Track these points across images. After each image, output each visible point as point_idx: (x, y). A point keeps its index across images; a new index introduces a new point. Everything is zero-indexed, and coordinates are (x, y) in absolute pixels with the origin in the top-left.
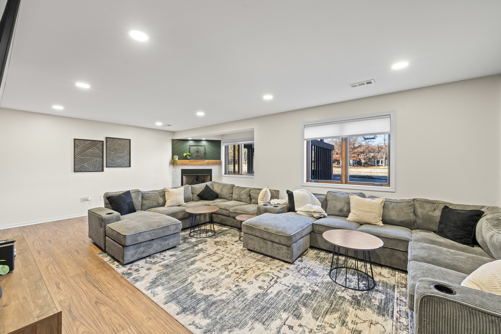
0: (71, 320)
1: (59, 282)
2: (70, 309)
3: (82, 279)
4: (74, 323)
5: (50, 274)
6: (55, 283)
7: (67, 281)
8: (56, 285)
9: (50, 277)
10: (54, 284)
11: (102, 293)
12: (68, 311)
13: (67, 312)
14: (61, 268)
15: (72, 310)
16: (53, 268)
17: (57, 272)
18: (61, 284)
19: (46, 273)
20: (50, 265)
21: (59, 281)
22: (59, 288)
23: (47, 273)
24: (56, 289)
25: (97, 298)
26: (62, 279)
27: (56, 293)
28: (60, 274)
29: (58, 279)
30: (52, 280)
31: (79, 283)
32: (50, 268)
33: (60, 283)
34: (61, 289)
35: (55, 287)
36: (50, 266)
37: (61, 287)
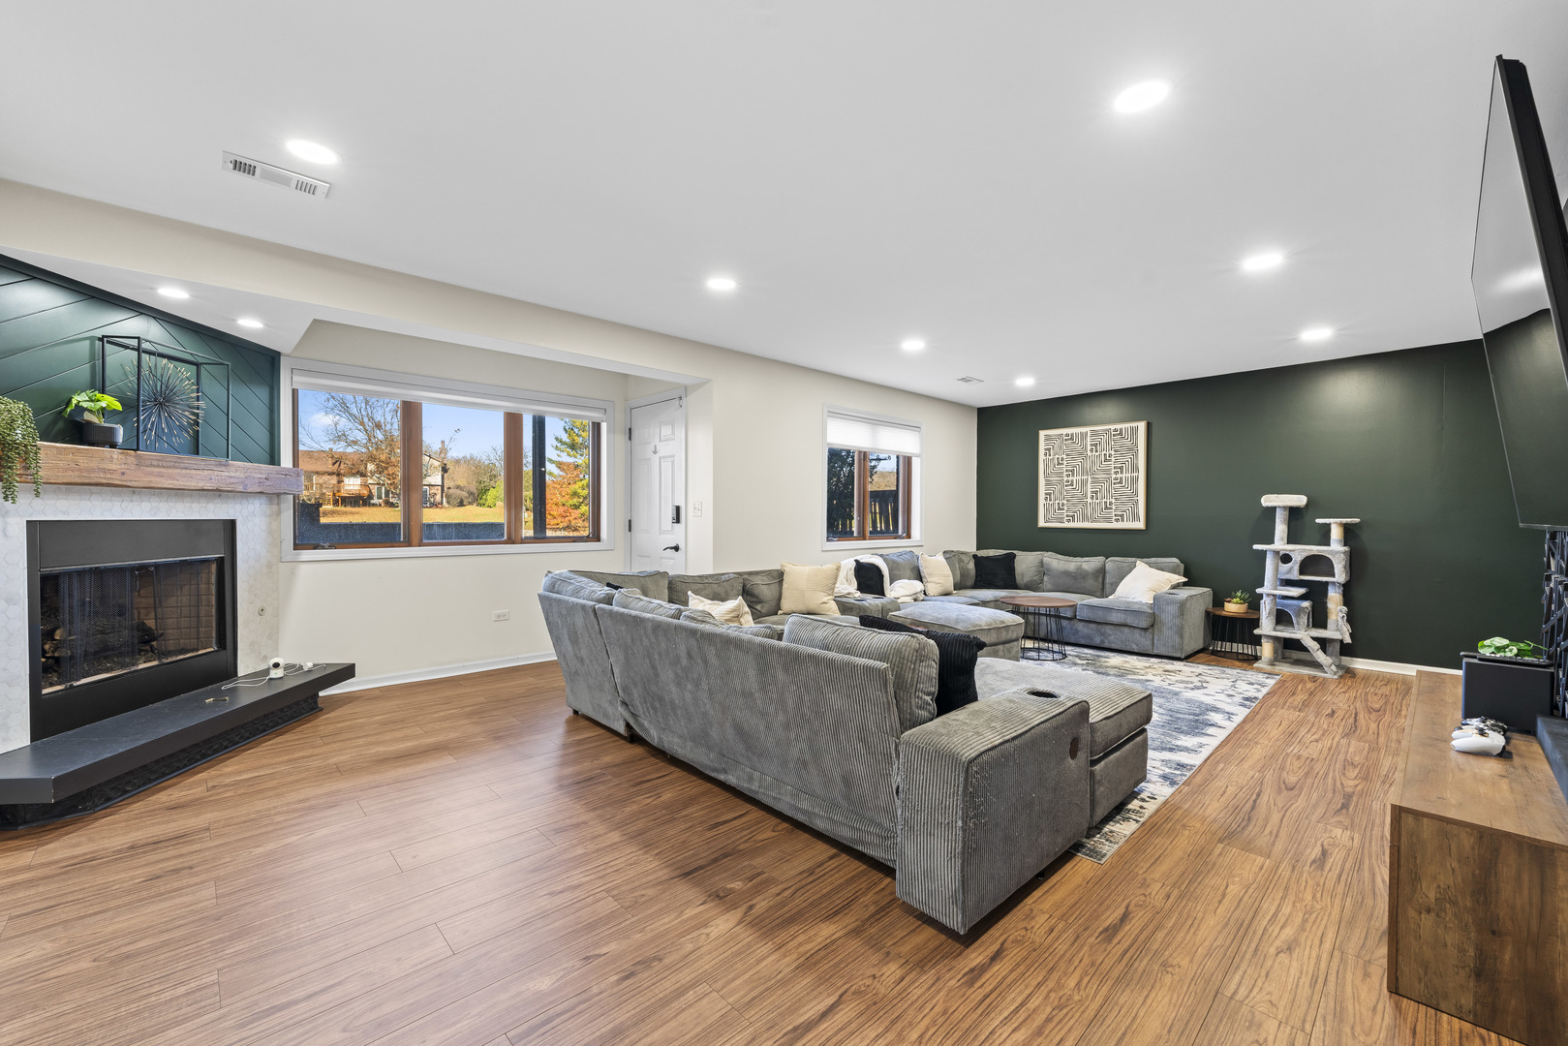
0: (1355, 799)
1: (1308, 864)
2: (1342, 808)
3: (1252, 834)
4: (1354, 793)
5: (1308, 908)
6: (1322, 869)
7: (1290, 856)
8: (1324, 862)
9: (1319, 895)
10: (1327, 869)
11: (1260, 791)
12: (1348, 809)
13: (1351, 809)
14: (1257, 904)
15: (1340, 806)
16: (1280, 924)
17: (1283, 898)
18: (1313, 857)
19: (1314, 922)
20: (1272, 951)
21: (1307, 868)
22: (1324, 853)
23: (1314, 915)
24: (1334, 856)
25: (1279, 792)
26: (1294, 867)
27: (1341, 846)
28: (1283, 886)
29: (1305, 875)
30: (1322, 884)
31: (1271, 832)
32: (1288, 932)
33: (1309, 861)
34: (1320, 849)
35: (1331, 860)
36: (1278, 943)
37: (1317, 851)
